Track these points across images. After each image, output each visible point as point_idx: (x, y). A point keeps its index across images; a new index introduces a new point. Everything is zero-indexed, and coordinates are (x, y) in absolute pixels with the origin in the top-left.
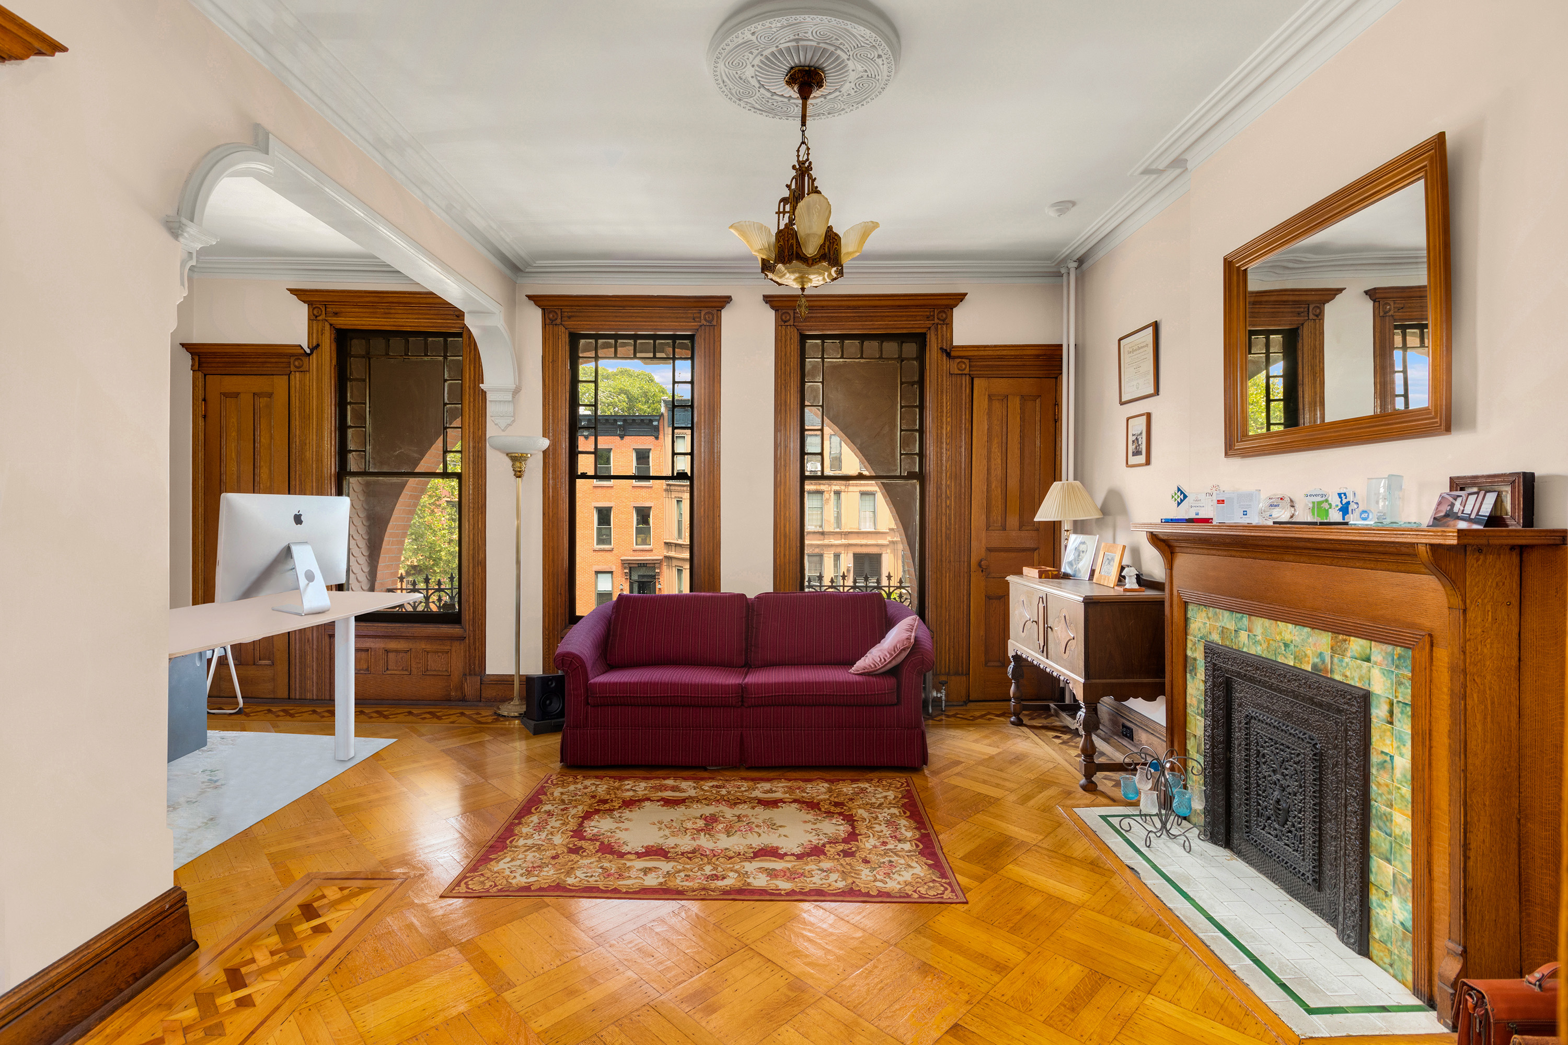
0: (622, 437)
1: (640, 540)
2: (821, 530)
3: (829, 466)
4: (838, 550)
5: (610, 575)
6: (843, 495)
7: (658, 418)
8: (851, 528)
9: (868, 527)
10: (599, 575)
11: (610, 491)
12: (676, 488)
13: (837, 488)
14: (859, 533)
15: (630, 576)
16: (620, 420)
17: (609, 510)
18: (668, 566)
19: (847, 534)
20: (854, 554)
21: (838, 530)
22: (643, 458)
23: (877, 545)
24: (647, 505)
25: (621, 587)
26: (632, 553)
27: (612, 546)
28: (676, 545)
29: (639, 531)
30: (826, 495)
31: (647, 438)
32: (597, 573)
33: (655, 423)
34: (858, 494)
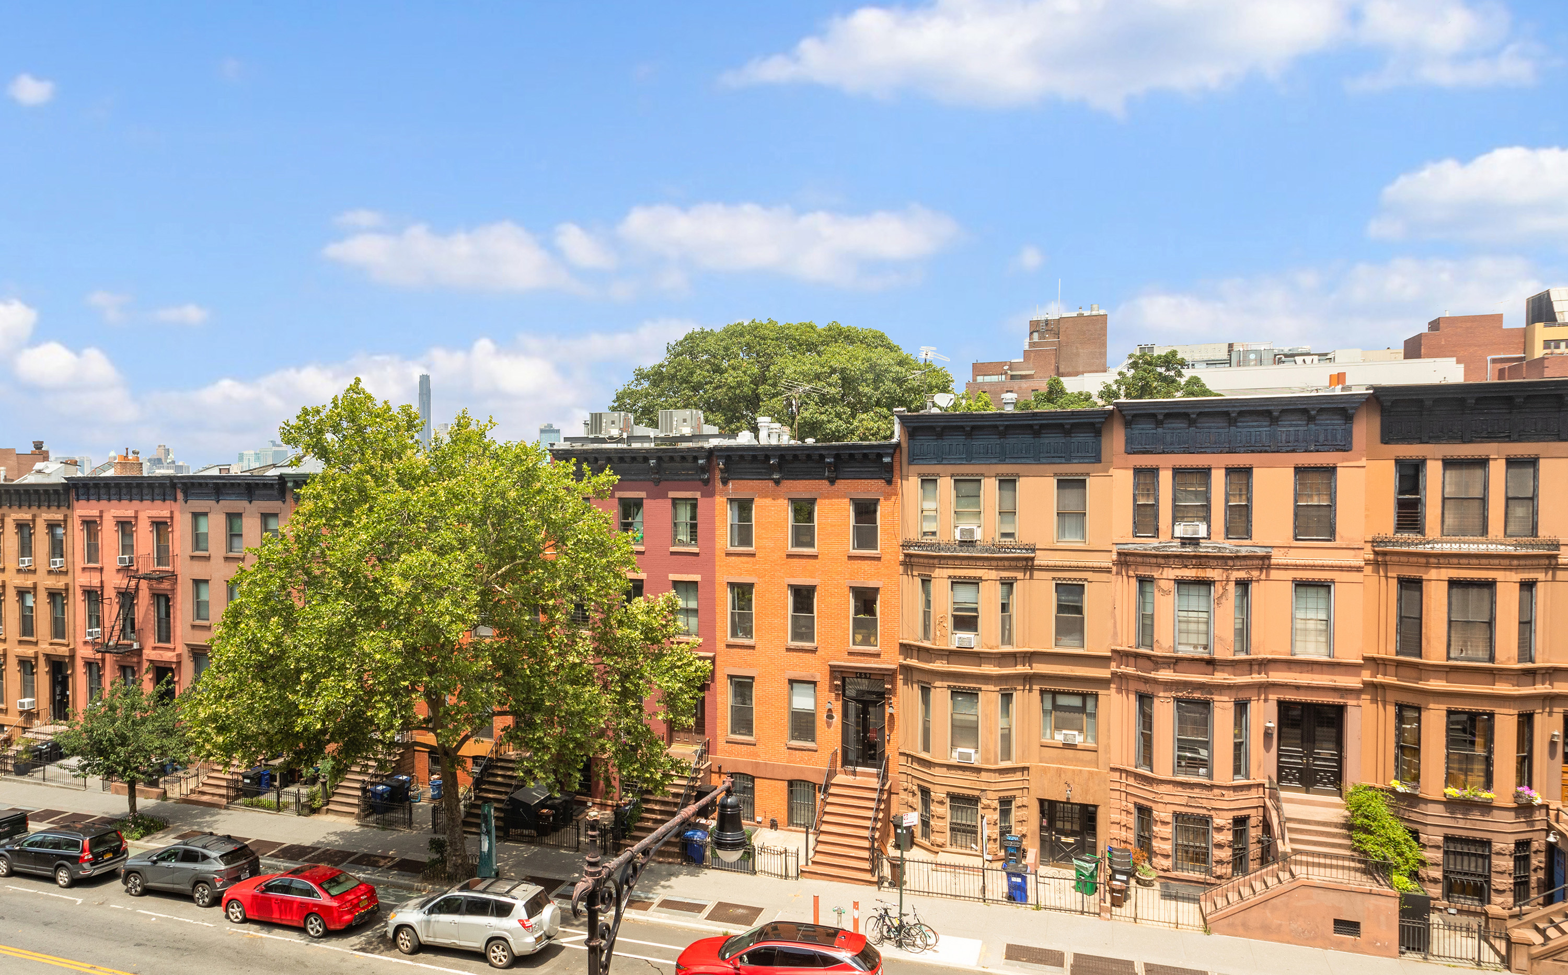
0: (832, 481)
1: (859, 638)
2: (1206, 656)
3: (1223, 530)
4: (1242, 695)
5: (812, 686)
6: (1254, 588)
7: (891, 451)
8: (1273, 652)
9: (1312, 650)
10: (794, 685)
11: (812, 561)
12: (921, 560)
13: (1242, 575)
14: (1291, 664)
15: (844, 691)
16: (829, 456)
17: (811, 590)
18: (906, 683)
19: (1264, 664)
20: (1280, 703)
21: (1242, 656)
22: (867, 513)
23: (1335, 690)
24: (871, 584)
25: (829, 706)
26: (846, 656)
27: (815, 644)
28: (919, 649)
29: (858, 624)
30: (1216, 590)
31: (873, 482)
32: (792, 682)
33: (887, 460)
34: (1290, 586)
